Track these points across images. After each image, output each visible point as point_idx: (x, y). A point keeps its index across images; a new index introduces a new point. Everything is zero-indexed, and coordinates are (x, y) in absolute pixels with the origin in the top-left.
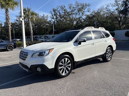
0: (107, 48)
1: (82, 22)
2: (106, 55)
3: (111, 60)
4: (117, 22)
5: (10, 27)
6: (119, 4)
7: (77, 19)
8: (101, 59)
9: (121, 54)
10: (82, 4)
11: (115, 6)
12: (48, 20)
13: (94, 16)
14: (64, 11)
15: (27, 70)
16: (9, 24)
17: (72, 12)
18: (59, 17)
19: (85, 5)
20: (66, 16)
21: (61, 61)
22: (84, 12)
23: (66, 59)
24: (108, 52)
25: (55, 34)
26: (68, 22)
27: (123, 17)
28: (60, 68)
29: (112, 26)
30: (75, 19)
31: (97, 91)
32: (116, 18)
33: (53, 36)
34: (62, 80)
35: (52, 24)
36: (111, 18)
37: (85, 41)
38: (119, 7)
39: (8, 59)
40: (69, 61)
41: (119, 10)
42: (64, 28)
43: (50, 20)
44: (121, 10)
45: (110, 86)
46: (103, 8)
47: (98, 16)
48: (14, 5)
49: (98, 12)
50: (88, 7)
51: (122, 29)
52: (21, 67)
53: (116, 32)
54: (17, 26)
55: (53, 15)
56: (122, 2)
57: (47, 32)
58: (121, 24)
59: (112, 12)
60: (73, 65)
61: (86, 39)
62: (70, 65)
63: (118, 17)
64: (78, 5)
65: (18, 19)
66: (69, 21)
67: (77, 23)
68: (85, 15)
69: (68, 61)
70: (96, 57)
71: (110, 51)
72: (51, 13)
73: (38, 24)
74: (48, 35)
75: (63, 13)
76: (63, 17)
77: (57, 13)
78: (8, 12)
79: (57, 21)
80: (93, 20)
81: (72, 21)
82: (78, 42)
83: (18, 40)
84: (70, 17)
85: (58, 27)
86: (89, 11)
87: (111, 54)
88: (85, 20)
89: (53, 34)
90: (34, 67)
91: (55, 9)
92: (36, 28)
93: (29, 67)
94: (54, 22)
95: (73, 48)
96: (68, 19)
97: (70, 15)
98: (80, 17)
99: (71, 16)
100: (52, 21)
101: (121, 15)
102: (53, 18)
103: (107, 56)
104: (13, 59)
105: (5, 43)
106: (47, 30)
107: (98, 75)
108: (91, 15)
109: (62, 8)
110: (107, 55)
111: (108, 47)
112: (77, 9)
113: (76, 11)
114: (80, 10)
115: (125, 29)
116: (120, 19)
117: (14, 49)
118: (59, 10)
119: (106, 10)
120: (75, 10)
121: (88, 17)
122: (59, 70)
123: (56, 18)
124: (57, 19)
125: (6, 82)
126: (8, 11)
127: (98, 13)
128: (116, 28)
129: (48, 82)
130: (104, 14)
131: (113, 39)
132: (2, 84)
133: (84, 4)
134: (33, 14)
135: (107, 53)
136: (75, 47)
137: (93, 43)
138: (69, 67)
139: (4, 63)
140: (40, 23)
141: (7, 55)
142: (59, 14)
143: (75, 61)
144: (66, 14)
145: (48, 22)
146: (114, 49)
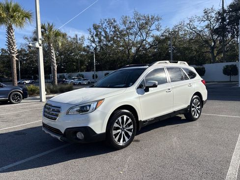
0: (193, 97)
1: (146, 49)
2: (191, 109)
3: (199, 117)
4: (209, 49)
5: (15, 58)
6: (211, 17)
7: (137, 42)
8: (183, 117)
9: (217, 107)
10: (146, 16)
11: (204, 21)
12: (84, 46)
13: (167, 38)
14: (114, 29)
15: (59, 138)
16: (13, 53)
17: (128, 31)
18: (105, 39)
19: (152, 19)
20: (118, 37)
21: (117, 121)
22: (150, 31)
23: (125, 117)
24: (194, 103)
25: (97, 71)
26: (121, 48)
27: (219, 40)
28: (114, 132)
29: (199, 56)
30: (133, 43)
31: (178, 170)
32: (206, 41)
33: (93, 75)
34: (119, 153)
35: (92, 53)
36: (197, 41)
37: (155, 86)
38: (211, 23)
39: (16, 119)
40: (130, 121)
41: (212, 28)
42: (115, 61)
43: (89, 44)
44: (215, 28)
45: (199, 161)
46: (182, 24)
47: (175, 38)
48: (23, 18)
49: (175, 32)
50: (156, 23)
51: (218, 62)
52: (47, 132)
53: (207, 66)
54: (26, 55)
55: (94, 35)
56: (216, 14)
57: (82, 67)
58: (215, 52)
59: (200, 31)
60: (136, 128)
61: (157, 82)
62: (132, 127)
63: (210, 40)
64: (139, 19)
65: (31, 45)
66: (123, 46)
67: (138, 50)
68: (152, 36)
69: (127, 120)
70: (175, 112)
71: (198, 102)
72: (91, 31)
73: (65, 53)
74: (84, 73)
75: (112, 33)
76: (112, 39)
77: (100, 32)
78: (12, 31)
79: (101, 48)
80: (167, 45)
81: (127, 46)
82: (144, 88)
83: (27, 82)
84: (125, 40)
85: (102, 57)
86: (158, 30)
87: (200, 107)
88: (151, 46)
89: (93, 71)
90: (72, 132)
91: (98, 24)
92: (61, 59)
93: (63, 132)
94: (95, 49)
95: (135, 98)
96: (121, 44)
97: (124, 35)
98: (143, 40)
99: (126, 38)
100: (91, 48)
101: (215, 37)
102: (94, 41)
103: (193, 111)
104: (24, 118)
105: (6, 89)
106: (82, 62)
107: (178, 143)
108: (162, 36)
109: (110, 23)
110: (193, 109)
111: (195, 94)
112: (136, 26)
113: (135, 30)
114: (141, 27)
115: (222, 62)
116: (213, 44)
117: (23, 99)
118: (104, 26)
119: (189, 27)
120: (134, 26)
121: (157, 39)
122: (114, 137)
123: (99, 42)
124: (101, 44)
125: (21, 159)
126: (12, 29)
127: (174, 34)
128: (207, 60)
129: (95, 157)
130: (185, 35)
131: (202, 81)
132: (15, 162)
133: (150, 17)
134: (57, 34)
135: (193, 105)
136: (140, 95)
137: (169, 89)
138: (130, 130)
139: (9, 126)
140: (68, 50)
141: (12, 110)
142: (104, 35)
143: (139, 120)
144: (117, 34)
145: (84, 48)
146: (205, 98)
